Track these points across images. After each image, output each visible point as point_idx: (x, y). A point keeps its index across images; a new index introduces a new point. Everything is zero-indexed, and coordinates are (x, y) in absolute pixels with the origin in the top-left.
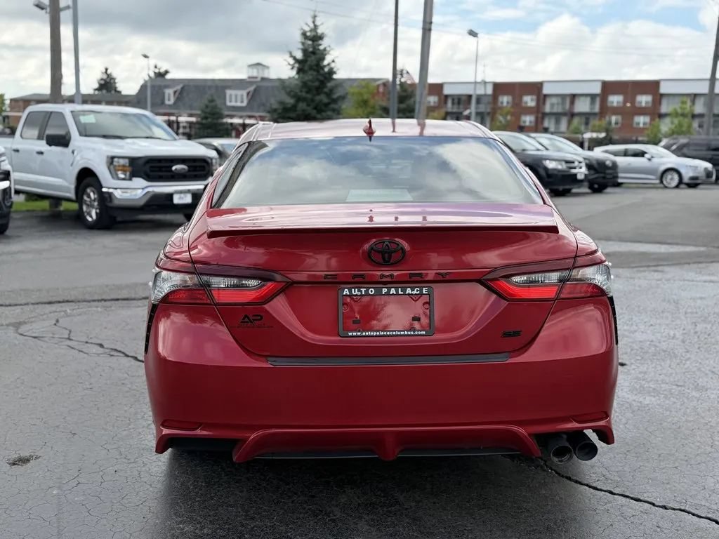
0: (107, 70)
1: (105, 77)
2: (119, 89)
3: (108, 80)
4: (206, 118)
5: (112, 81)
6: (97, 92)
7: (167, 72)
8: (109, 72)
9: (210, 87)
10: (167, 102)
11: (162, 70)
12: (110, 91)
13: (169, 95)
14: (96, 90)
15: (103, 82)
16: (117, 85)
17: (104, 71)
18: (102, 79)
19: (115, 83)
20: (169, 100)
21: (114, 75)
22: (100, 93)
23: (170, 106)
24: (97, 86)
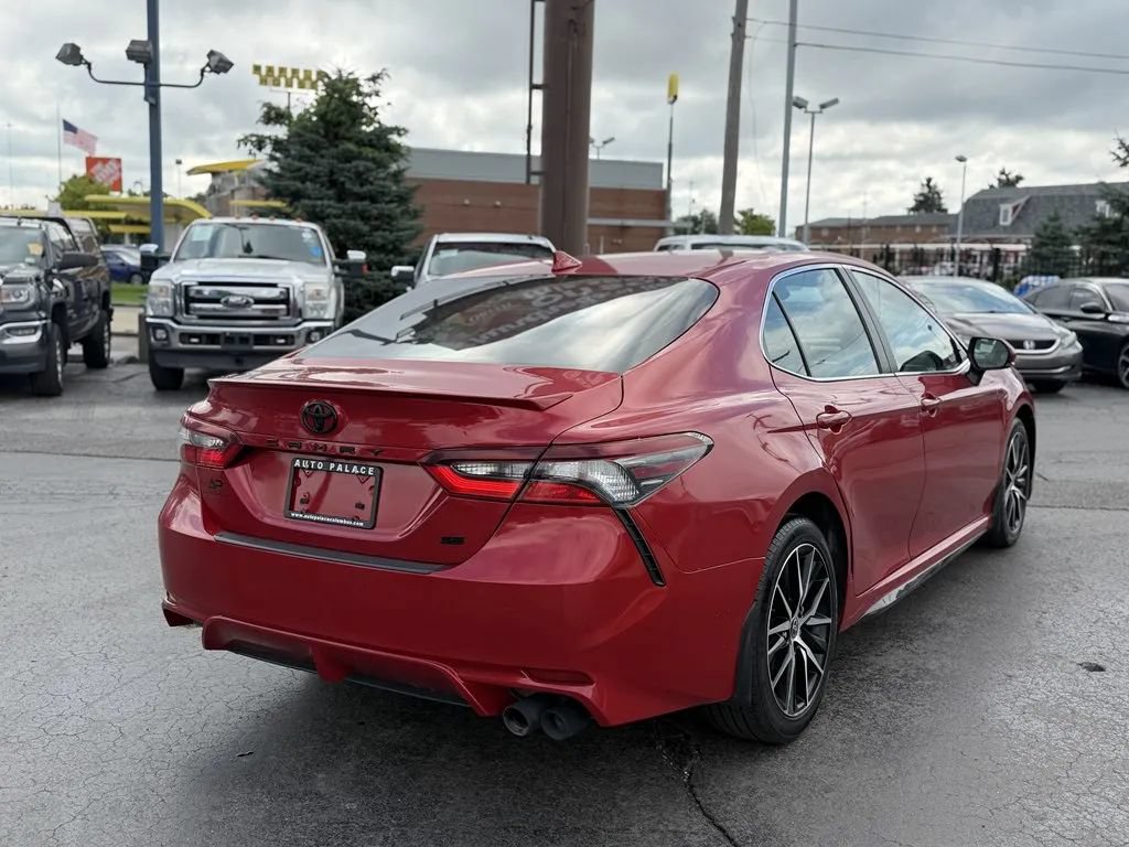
0: (929, 180)
1: (926, 190)
2: (944, 207)
3: (930, 195)
4: (1043, 244)
5: (936, 196)
6: (912, 213)
7: (1019, 178)
8: (932, 184)
9: (1071, 198)
10: (1002, 223)
11: (1012, 177)
12: (931, 211)
13: (1006, 212)
14: (912, 209)
15: (921, 198)
16: (943, 201)
17: (925, 182)
18: (922, 195)
19: (940, 198)
20: (1005, 220)
21: (940, 188)
22: (916, 213)
23: (1005, 228)
24: (912, 204)
